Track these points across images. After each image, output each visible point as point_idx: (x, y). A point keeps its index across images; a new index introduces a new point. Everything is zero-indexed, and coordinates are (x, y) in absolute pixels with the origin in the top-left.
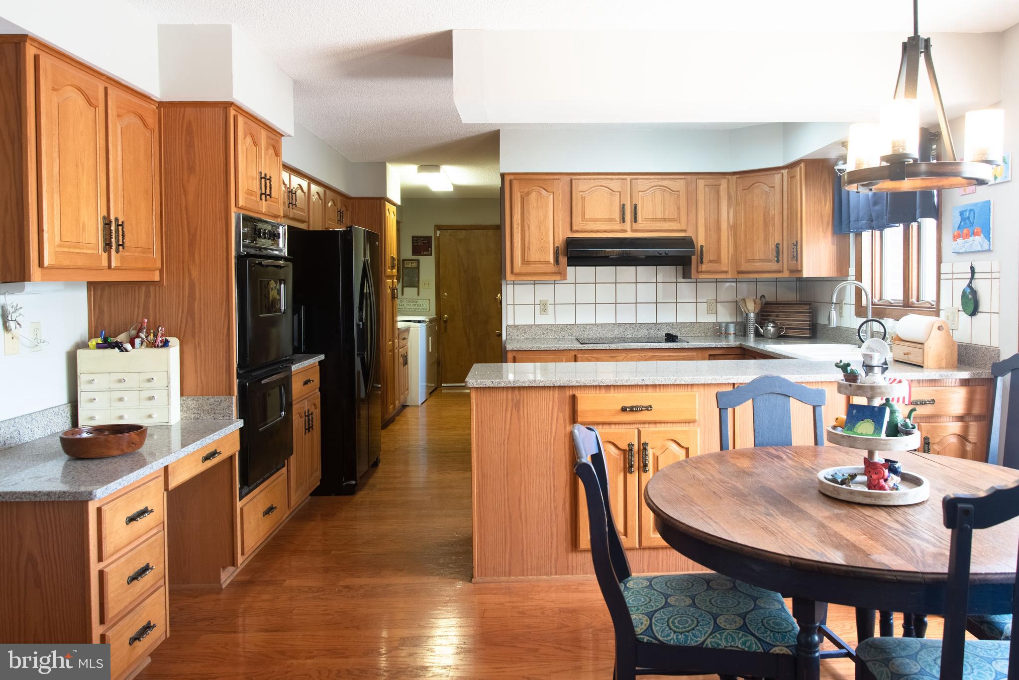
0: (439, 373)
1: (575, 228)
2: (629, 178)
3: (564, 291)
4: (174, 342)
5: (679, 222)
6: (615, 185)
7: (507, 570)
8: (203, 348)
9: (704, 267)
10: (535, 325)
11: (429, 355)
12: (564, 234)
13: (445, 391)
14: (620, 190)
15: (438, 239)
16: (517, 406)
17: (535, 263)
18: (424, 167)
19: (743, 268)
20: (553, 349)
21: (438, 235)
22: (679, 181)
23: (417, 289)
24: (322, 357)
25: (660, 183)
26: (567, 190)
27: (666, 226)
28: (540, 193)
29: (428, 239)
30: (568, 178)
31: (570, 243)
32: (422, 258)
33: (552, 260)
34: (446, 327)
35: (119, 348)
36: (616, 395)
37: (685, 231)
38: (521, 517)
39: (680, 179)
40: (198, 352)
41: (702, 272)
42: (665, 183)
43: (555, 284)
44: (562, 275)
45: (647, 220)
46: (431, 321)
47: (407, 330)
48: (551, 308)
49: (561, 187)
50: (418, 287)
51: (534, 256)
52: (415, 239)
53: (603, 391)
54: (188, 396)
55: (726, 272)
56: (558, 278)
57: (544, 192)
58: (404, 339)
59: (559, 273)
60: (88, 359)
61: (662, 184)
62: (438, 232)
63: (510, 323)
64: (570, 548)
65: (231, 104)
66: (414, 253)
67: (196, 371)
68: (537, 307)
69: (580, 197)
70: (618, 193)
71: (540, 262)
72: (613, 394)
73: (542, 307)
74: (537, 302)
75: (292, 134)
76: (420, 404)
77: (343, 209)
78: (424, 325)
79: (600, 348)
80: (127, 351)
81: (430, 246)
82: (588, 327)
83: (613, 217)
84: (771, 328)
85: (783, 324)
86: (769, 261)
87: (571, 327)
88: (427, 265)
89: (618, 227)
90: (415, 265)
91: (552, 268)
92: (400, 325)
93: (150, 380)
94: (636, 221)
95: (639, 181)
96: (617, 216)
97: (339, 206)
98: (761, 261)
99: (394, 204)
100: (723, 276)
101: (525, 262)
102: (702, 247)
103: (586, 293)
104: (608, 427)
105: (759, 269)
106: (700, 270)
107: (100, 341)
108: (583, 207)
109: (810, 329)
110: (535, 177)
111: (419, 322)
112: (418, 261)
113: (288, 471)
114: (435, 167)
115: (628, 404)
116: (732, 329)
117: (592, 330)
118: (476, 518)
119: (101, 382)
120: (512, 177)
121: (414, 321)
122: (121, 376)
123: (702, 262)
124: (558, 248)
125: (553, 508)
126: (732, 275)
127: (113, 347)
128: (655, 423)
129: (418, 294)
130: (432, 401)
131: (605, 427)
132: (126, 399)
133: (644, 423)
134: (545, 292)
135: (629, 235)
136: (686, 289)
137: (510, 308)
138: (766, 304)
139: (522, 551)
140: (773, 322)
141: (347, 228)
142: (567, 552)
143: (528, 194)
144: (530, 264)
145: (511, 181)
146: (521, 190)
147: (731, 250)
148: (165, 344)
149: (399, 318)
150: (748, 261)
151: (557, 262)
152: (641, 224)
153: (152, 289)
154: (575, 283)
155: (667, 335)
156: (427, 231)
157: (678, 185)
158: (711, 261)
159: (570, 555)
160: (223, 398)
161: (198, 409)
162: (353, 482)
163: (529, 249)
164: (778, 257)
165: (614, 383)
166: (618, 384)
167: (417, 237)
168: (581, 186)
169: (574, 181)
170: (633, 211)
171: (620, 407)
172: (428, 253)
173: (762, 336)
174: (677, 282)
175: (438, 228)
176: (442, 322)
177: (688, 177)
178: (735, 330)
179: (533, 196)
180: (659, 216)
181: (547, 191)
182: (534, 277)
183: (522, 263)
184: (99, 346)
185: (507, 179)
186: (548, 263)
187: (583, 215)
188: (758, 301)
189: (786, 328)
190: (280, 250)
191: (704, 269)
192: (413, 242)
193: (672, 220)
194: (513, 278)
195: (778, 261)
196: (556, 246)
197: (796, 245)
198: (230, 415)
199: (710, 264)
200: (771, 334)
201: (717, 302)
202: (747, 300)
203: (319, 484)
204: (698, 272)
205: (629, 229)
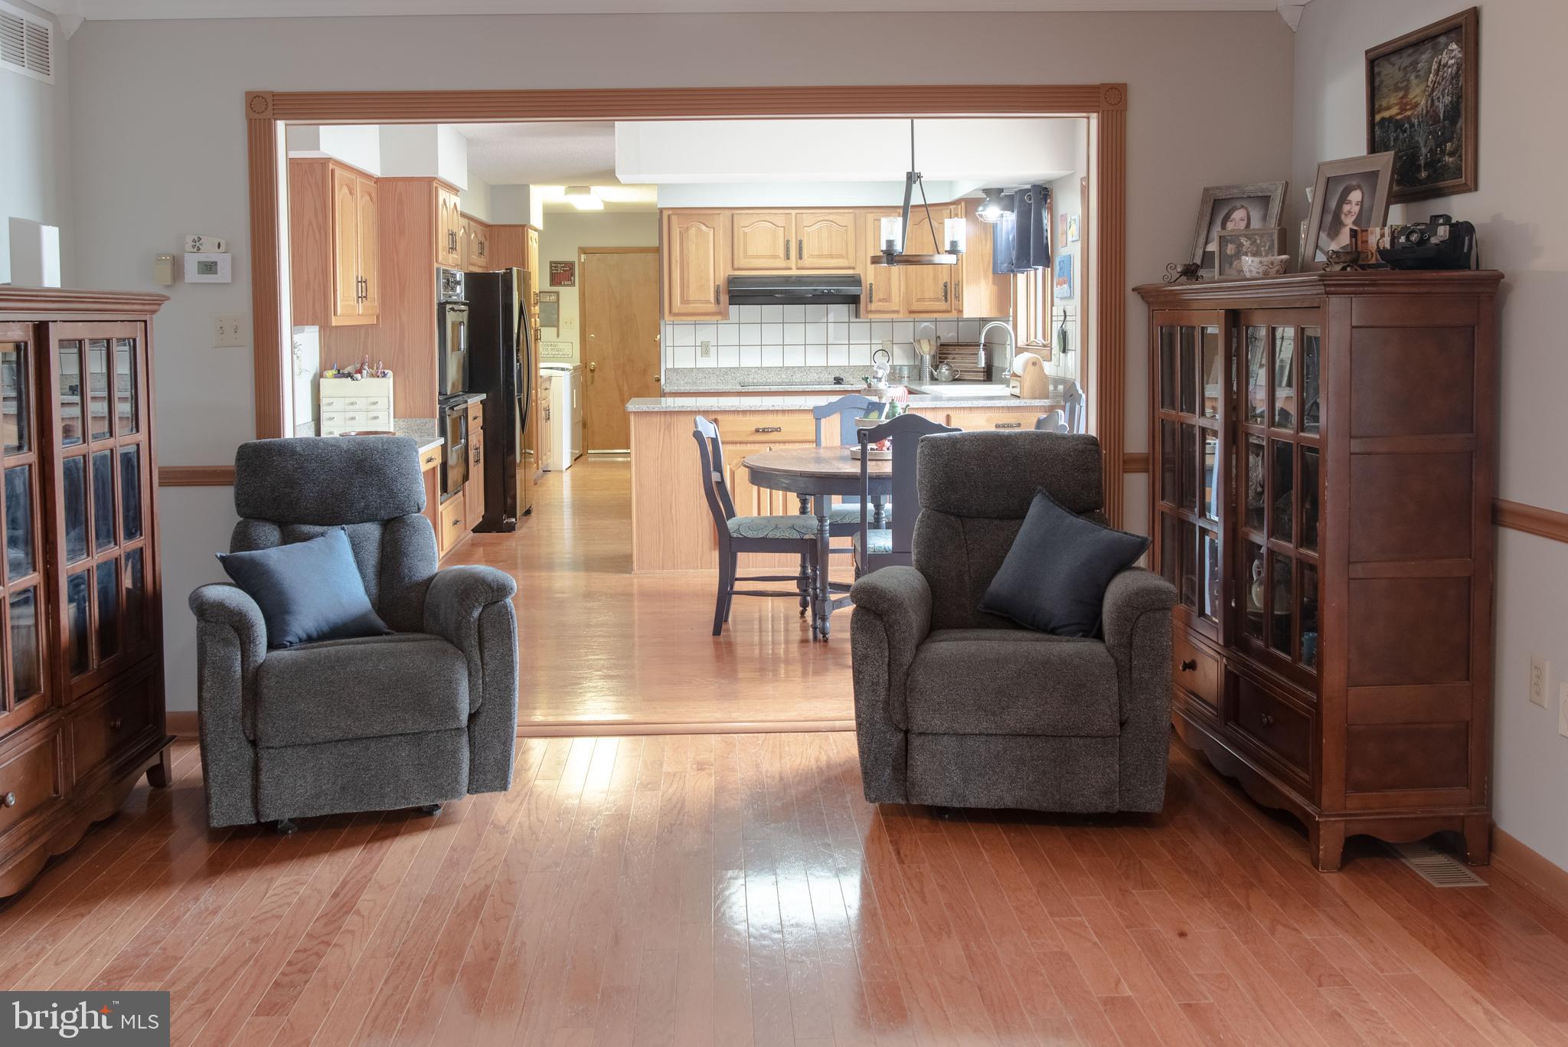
0: (584, 438)
1: (736, 266)
2: (794, 212)
3: (727, 332)
4: (390, 373)
5: (847, 258)
6: (780, 220)
7: (661, 565)
8: (411, 379)
9: (873, 306)
10: (696, 368)
11: (574, 411)
12: (724, 272)
13: (593, 459)
14: (783, 225)
15: (583, 265)
16: (669, 427)
17: (695, 302)
18: (572, 189)
19: (914, 308)
20: (712, 391)
21: (583, 260)
22: (846, 215)
23: (556, 329)
24: (484, 396)
25: (827, 218)
26: (729, 224)
27: (834, 262)
28: (700, 229)
29: (570, 266)
30: (729, 213)
31: (732, 281)
32: (563, 290)
33: (712, 299)
34: (593, 377)
35: (352, 377)
36: (751, 418)
37: (854, 268)
38: (672, 520)
39: (848, 213)
40: (407, 383)
41: (871, 311)
42: (831, 218)
43: (717, 324)
44: (724, 315)
45: (812, 256)
46: (575, 369)
47: (550, 378)
48: (713, 350)
49: (723, 221)
50: (558, 327)
51: (693, 294)
52: (554, 265)
53: (740, 416)
54: (400, 418)
55: (897, 312)
56: (719, 318)
57: (704, 228)
58: (546, 389)
59: (719, 313)
60: (329, 384)
61: (830, 219)
62: (582, 256)
63: (670, 366)
64: (713, 547)
65: (435, 178)
66: (552, 283)
67: (406, 398)
68: (699, 349)
69: (742, 234)
70: (782, 229)
71: (700, 302)
72: (748, 418)
73: (704, 349)
74: (698, 343)
75: (466, 189)
76: (564, 469)
77: (483, 240)
78: (567, 374)
79: (760, 390)
80: (357, 380)
81: (573, 274)
82: (753, 371)
83: (777, 254)
84: (944, 370)
85: (959, 367)
86: (937, 300)
87: (734, 371)
88: (569, 298)
89: (782, 263)
90: (553, 298)
91: (712, 307)
92: (542, 373)
93: (375, 403)
94: (801, 258)
95: (804, 215)
96: (781, 253)
97: (479, 235)
98: (931, 300)
99: (536, 230)
100: (894, 316)
101: (685, 301)
102: (871, 284)
103: (751, 334)
104: (744, 445)
105: (929, 309)
106: (869, 309)
107: (334, 372)
108: (745, 243)
109: (984, 372)
110: (694, 212)
111: (563, 369)
112: (557, 293)
113: (464, 495)
114: (586, 189)
115: (761, 426)
116: (906, 373)
117: (757, 374)
118: (634, 525)
119: (339, 404)
120: (670, 212)
121: (557, 369)
122: (353, 400)
123: (871, 301)
124: (718, 286)
125: (699, 514)
126: (903, 314)
127: (347, 377)
128: (784, 442)
129: (558, 336)
130: (578, 468)
131: (742, 445)
132: (357, 418)
133: (775, 442)
134: (706, 333)
135: (794, 272)
136: (859, 329)
137: (669, 350)
138: (941, 345)
139: (673, 549)
140: (947, 364)
141: (507, 269)
142: (711, 550)
143: (687, 229)
144: (689, 303)
145: (669, 216)
146: (680, 226)
147: (903, 287)
148: (384, 375)
149: (542, 365)
150: (919, 300)
151: (718, 301)
152: (807, 261)
153: (370, 330)
154: (761, 323)
155: (835, 379)
156: (569, 254)
157: (846, 219)
158: (880, 300)
159: (713, 552)
160: (427, 420)
161: (407, 429)
162: (514, 520)
163: (688, 287)
164: (946, 298)
165: (749, 409)
166: (753, 409)
167: (556, 263)
168: (741, 221)
169: (735, 216)
170: (798, 246)
171: (754, 429)
172: (569, 283)
173: (937, 380)
174: (849, 322)
175: (583, 250)
176: (589, 371)
177: (857, 211)
178: (909, 373)
179: (692, 232)
180: (826, 252)
181: (707, 226)
182: (694, 317)
183: (681, 303)
184: (336, 376)
185: (665, 214)
186: (708, 302)
187: (745, 250)
188: (933, 342)
189: (961, 371)
190: (458, 295)
191: (873, 309)
192: (551, 270)
193: (840, 256)
194: (672, 318)
195: (946, 300)
196: (716, 284)
197: (958, 285)
198: (433, 435)
199: (880, 303)
200: (945, 377)
201: (893, 344)
202: (921, 341)
203: (481, 520)
204: (868, 312)
205: (794, 267)
